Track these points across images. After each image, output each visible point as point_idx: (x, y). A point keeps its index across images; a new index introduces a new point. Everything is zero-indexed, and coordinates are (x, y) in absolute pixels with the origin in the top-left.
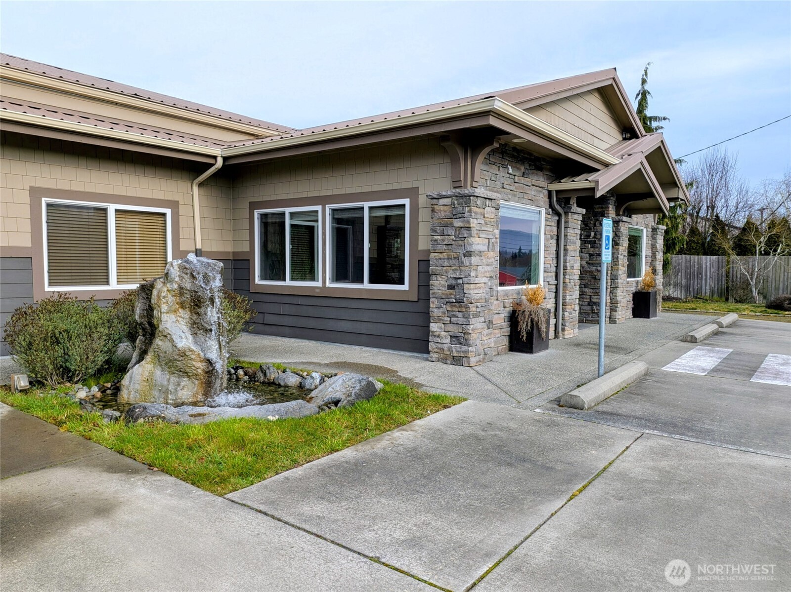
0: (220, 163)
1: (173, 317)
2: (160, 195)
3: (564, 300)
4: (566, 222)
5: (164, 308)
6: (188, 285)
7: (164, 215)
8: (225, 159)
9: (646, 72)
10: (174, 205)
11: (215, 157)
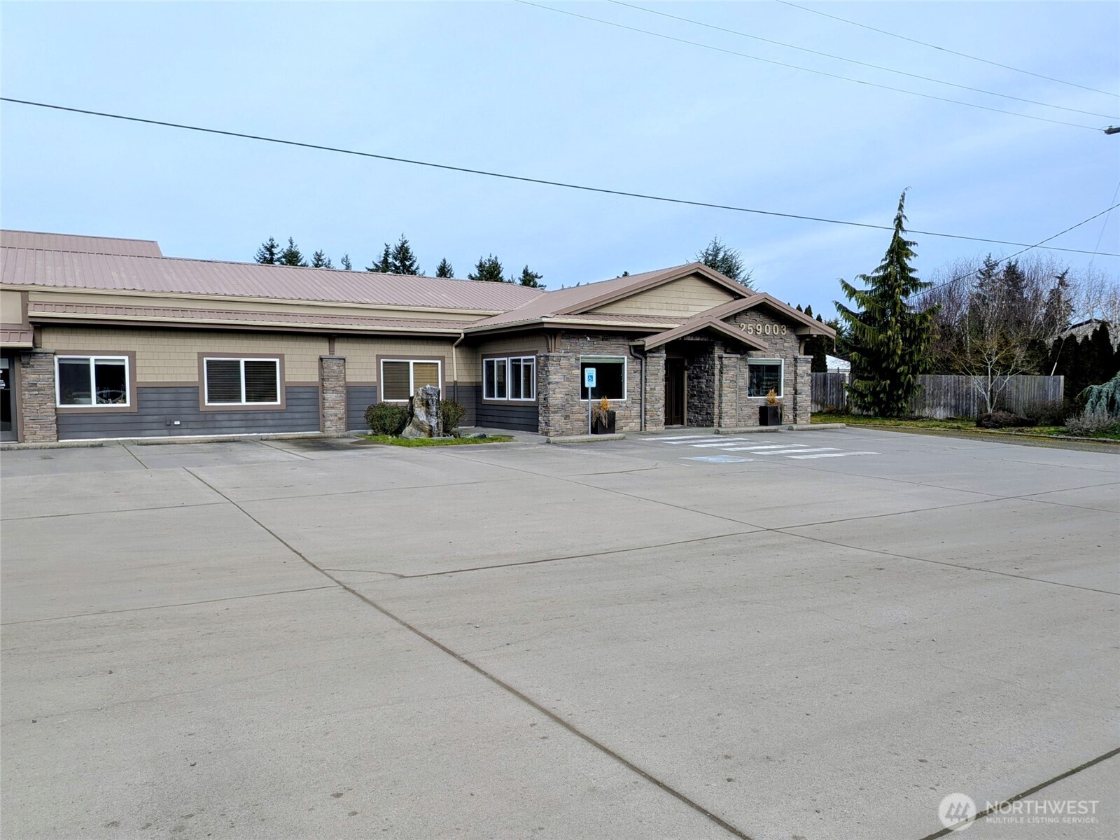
0: (463, 336)
1: (419, 409)
2: (435, 354)
3: (645, 408)
4: (646, 363)
5: (416, 406)
6: (425, 397)
7: (437, 364)
8: (465, 334)
9: (903, 197)
10: (442, 358)
11: (460, 334)
